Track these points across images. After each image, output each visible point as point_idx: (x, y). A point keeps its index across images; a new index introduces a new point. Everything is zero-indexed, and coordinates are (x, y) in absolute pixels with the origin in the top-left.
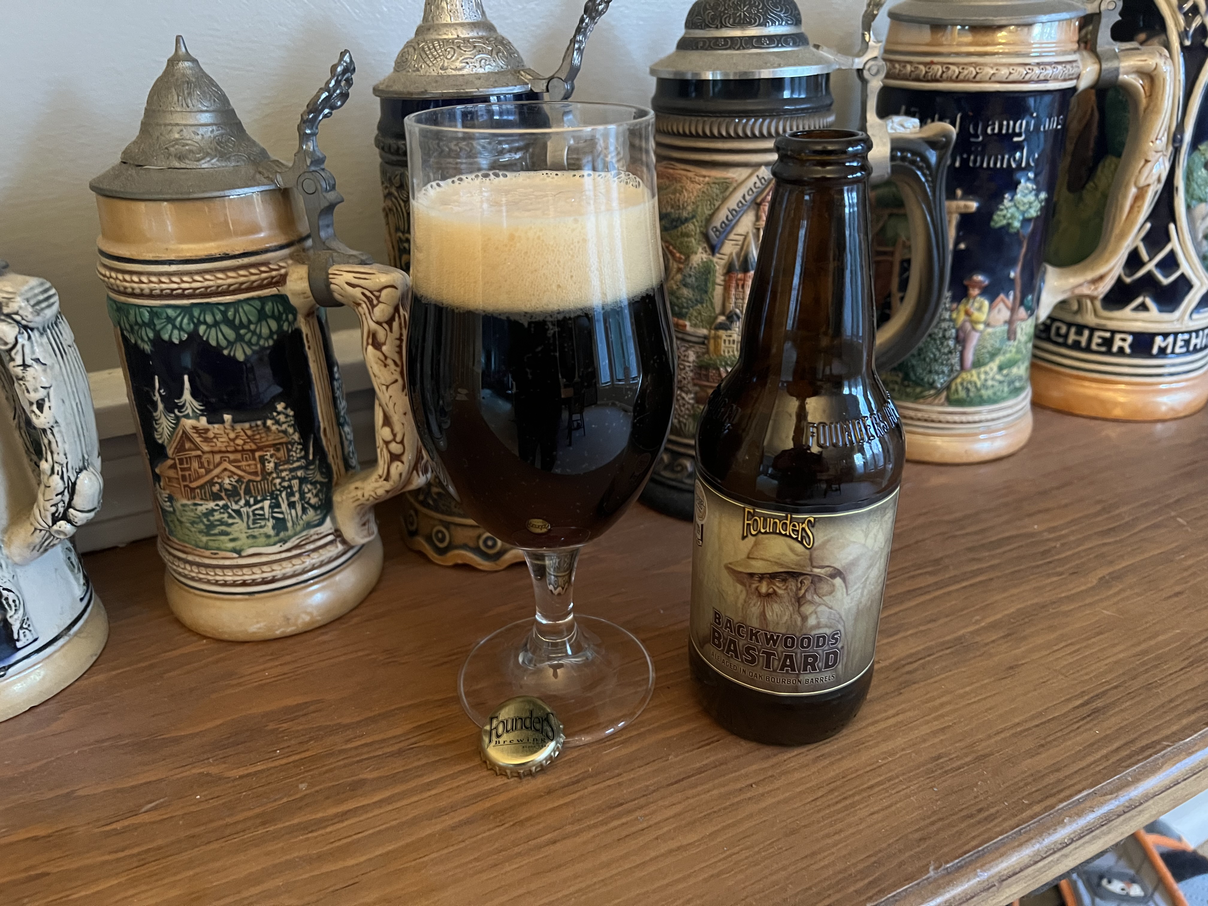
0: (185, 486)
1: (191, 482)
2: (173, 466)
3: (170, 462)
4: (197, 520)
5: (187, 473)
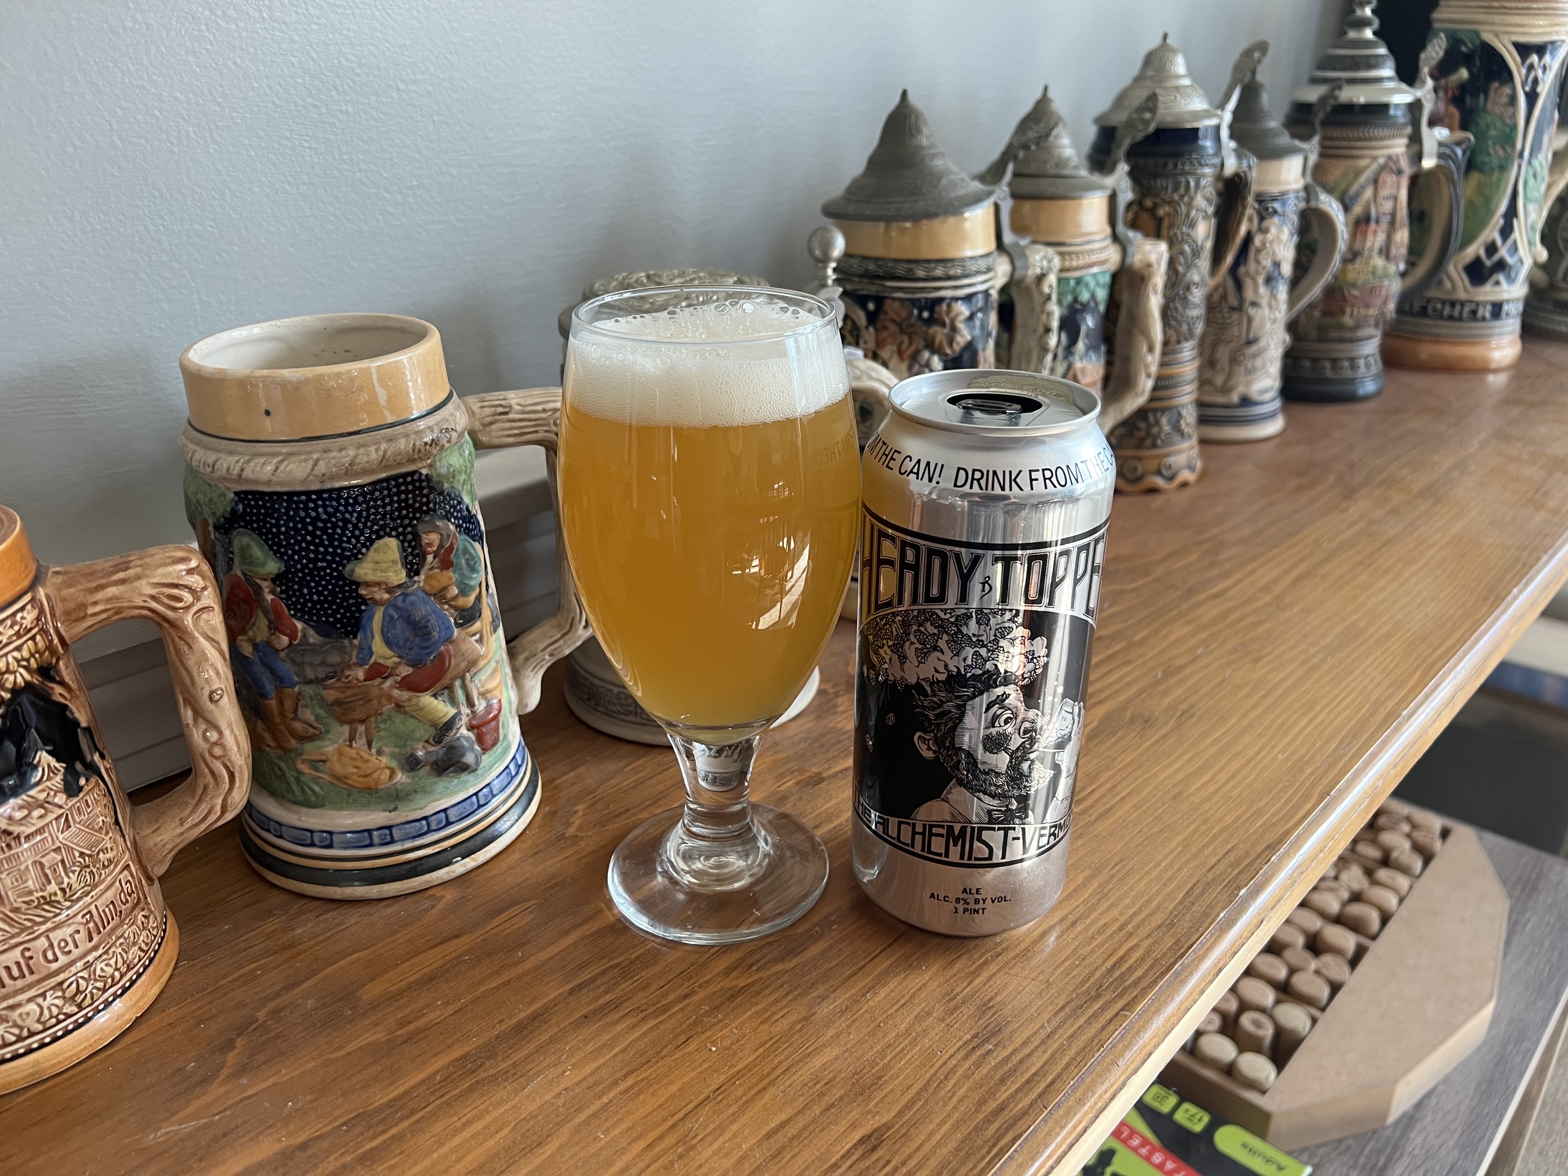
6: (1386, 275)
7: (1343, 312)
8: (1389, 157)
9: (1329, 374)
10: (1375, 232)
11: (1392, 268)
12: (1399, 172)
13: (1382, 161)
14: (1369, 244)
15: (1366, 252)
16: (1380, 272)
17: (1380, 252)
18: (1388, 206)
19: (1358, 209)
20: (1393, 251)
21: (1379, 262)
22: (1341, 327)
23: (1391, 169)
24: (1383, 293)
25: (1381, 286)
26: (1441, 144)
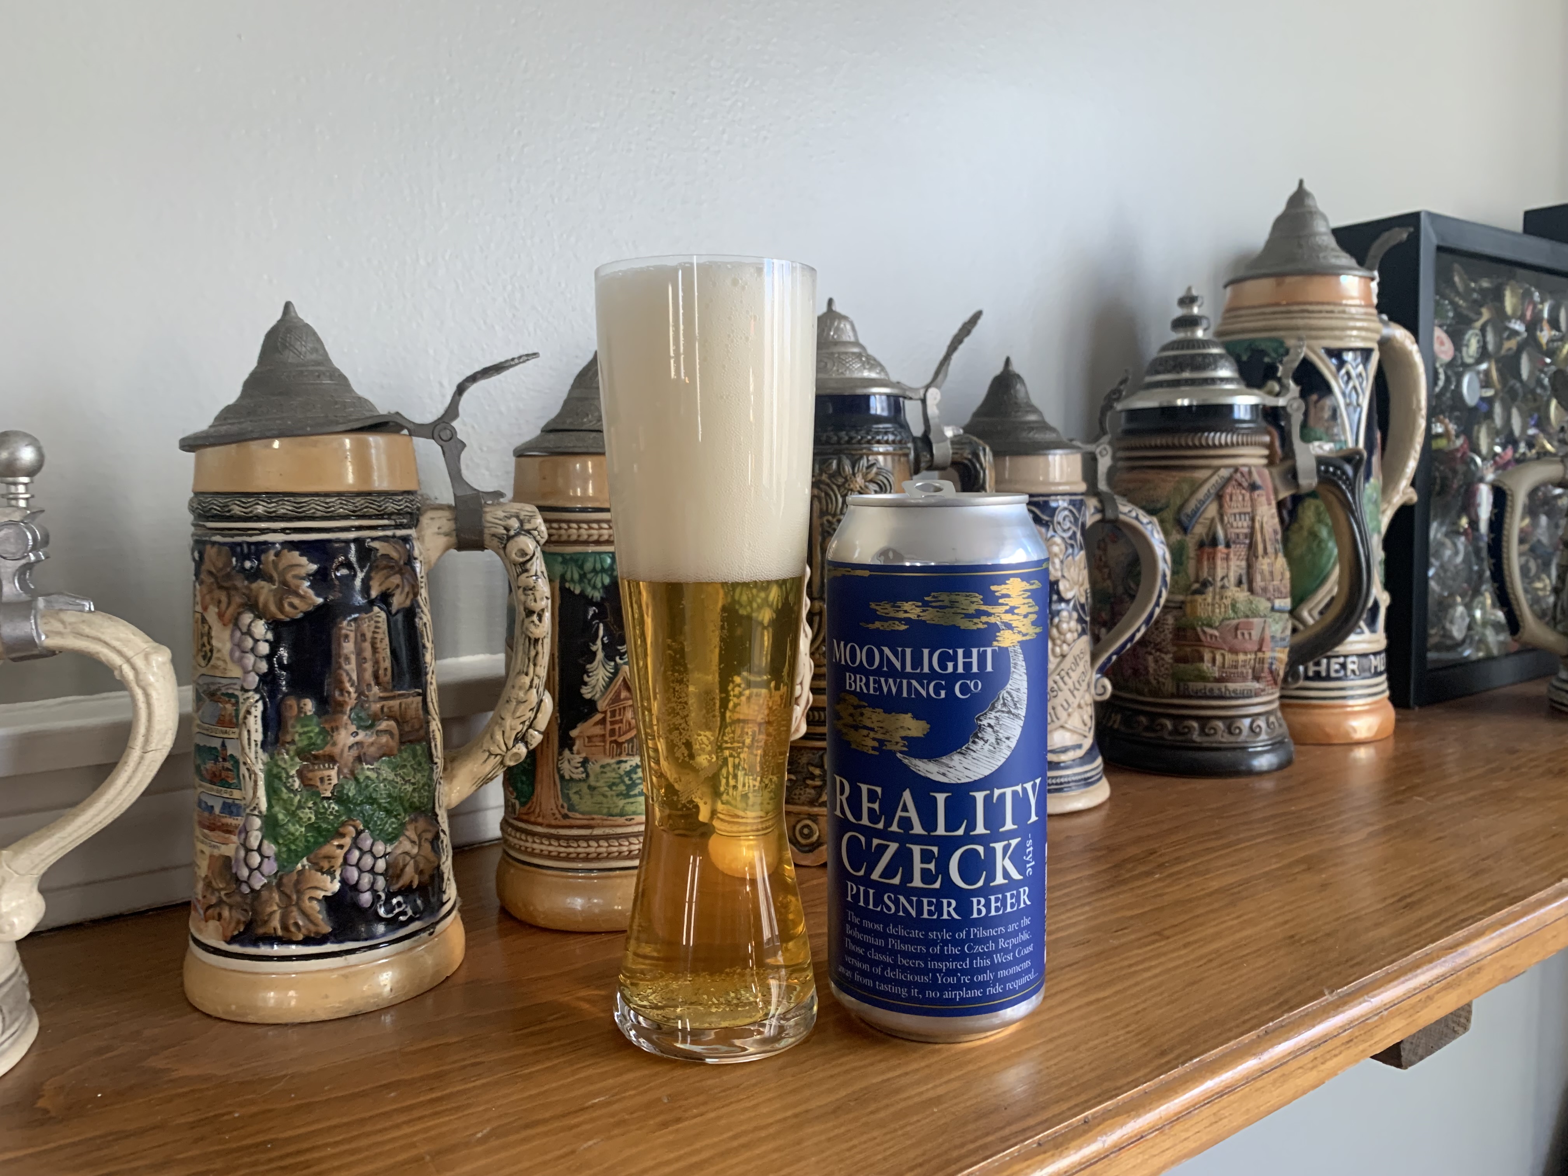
0: (611, 742)
1: (620, 736)
2: (603, 721)
3: (598, 717)
4: (617, 781)
5: (617, 727)
6: (1255, 614)
7: (1201, 659)
8: (1236, 469)
9: (1196, 736)
10: (1227, 558)
11: (1263, 605)
12: (1253, 487)
13: (1225, 473)
14: (1220, 573)
15: (1219, 584)
16: (1241, 606)
17: (1239, 583)
18: (1241, 526)
19: (1199, 530)
20: (1259, 583)
21: (1242, 595)
22: (1202, 677)
23: (1240, 485)
24: (1256, 634)
25: (1249, 626)
26: (1321, 461)
